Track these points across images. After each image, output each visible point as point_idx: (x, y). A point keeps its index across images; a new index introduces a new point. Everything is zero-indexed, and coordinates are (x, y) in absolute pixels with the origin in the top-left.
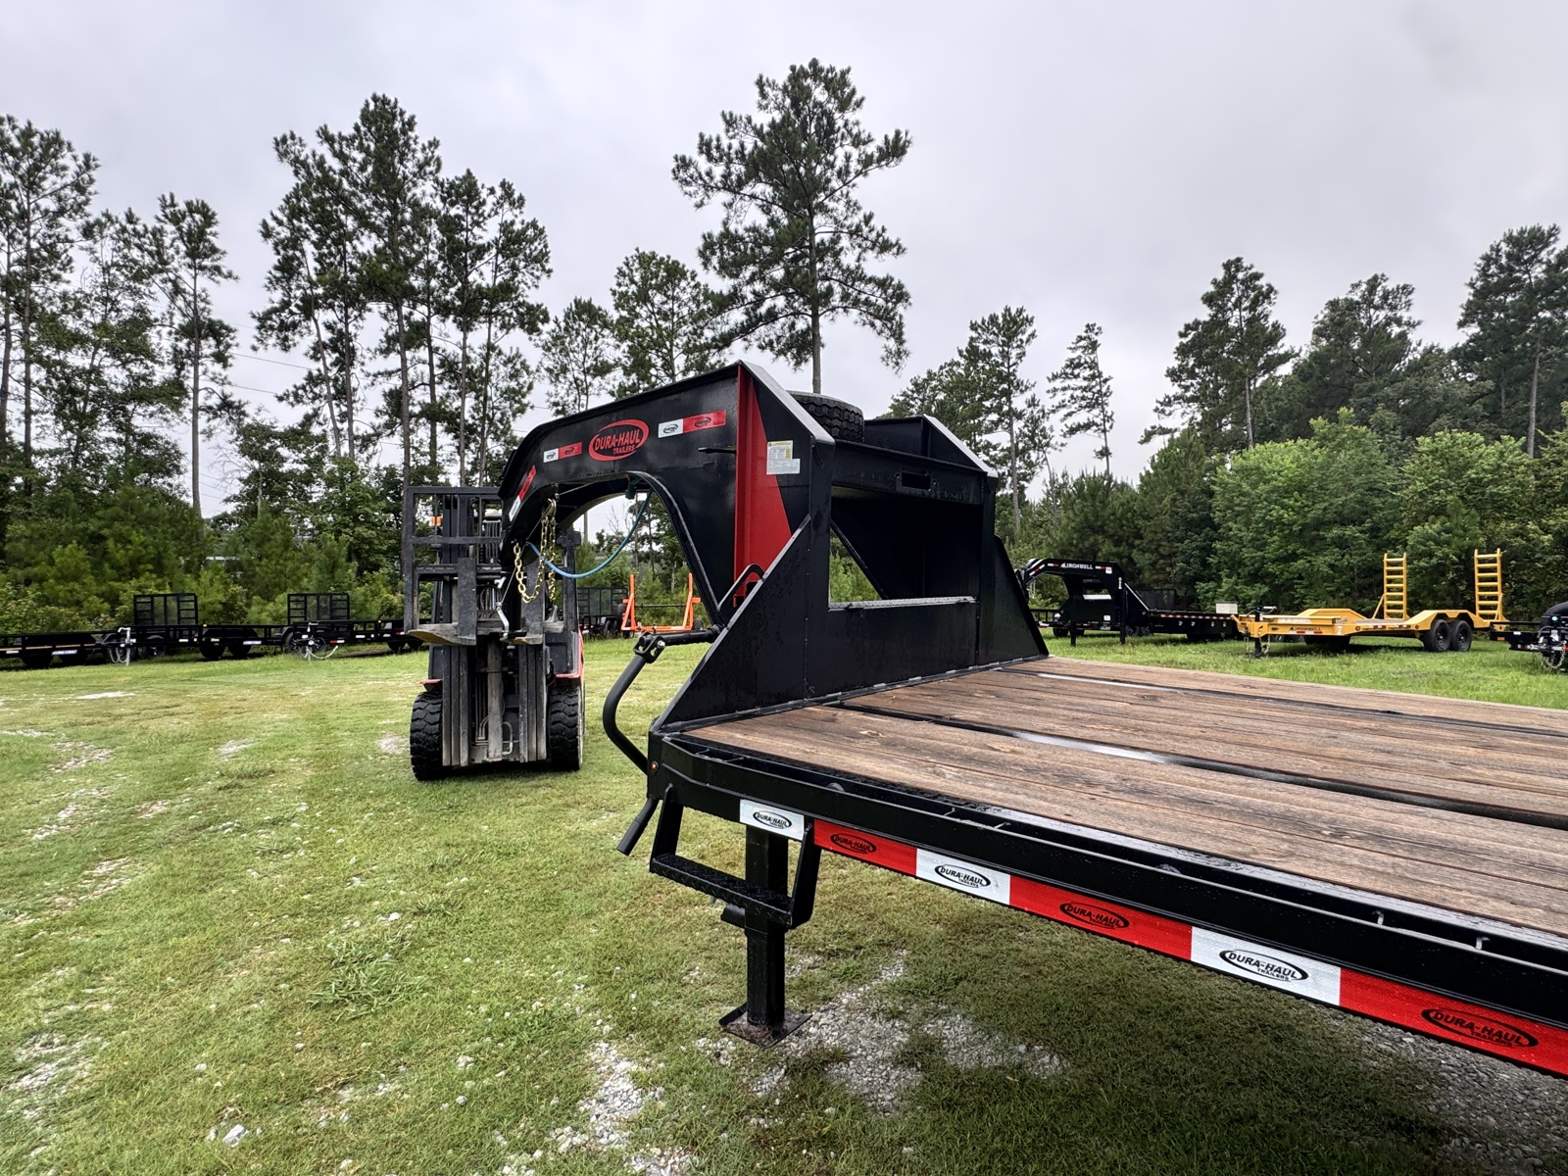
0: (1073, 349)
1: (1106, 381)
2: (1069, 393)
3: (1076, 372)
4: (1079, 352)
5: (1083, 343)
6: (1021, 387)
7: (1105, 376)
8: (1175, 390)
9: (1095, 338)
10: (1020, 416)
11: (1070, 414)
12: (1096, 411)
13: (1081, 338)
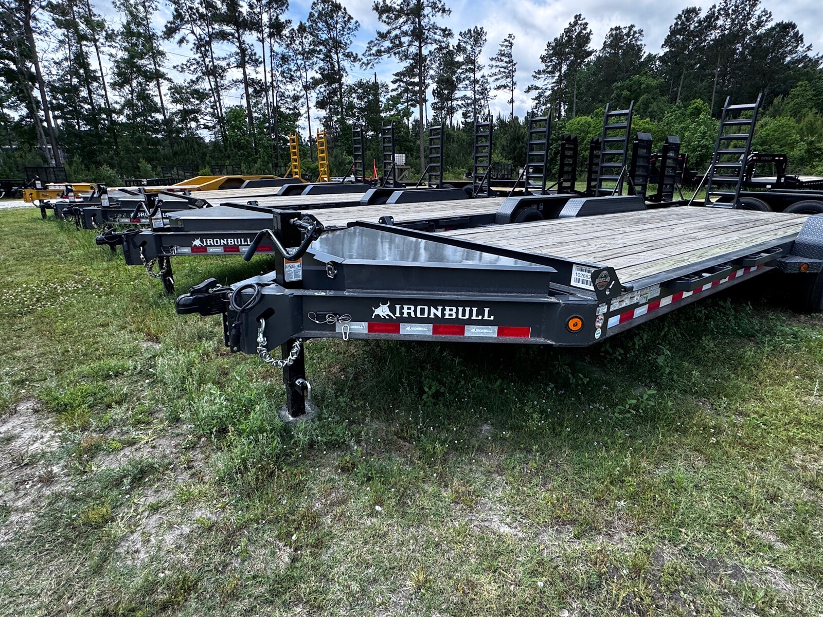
0: (502, 46)
1: (515, 64)
2: (498, 69)
3: (503, 58)
4: (504, 48)
5: (506, 43)
6: (480, 68)
7: (514, 62)
8: (542, 67)
9: (513, 41)
10: (478, 82)
11: (497, 79)
12: (509, 80)
13: (506, 40)
